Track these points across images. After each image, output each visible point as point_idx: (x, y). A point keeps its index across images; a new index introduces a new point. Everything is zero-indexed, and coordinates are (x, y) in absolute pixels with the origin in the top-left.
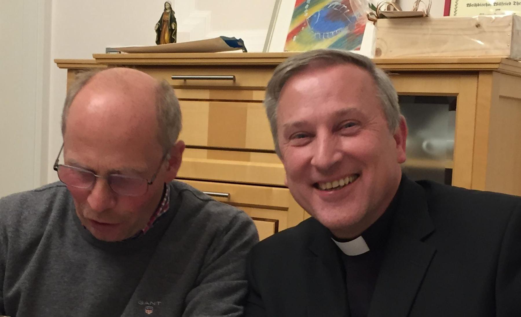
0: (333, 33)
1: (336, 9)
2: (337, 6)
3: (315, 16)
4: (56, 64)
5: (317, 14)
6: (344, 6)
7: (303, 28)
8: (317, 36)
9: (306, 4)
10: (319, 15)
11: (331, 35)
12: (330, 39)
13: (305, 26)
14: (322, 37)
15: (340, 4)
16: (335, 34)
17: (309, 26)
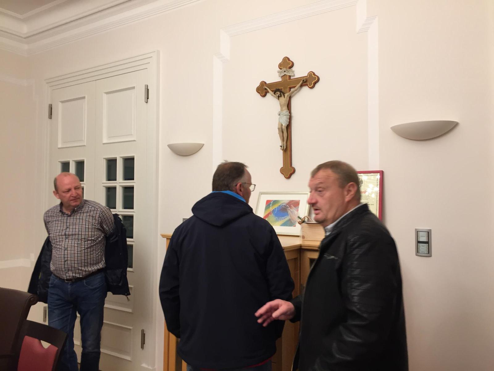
0: (283, 218)
1: (284, 207)
2: (284, 206)
3: (275, 210)
4: (161, 236)
5: (276, 209)
6: (287, 206)
7: (270, 215)
8: (276, 219)
9: (270, 204)
10: (277, 209)
11: (282, 219)
12: (282, 221)
13: (271, 214)
14: (278, 219)
15: (286, 205)
16: (284, 219)
17: (272, 214)
